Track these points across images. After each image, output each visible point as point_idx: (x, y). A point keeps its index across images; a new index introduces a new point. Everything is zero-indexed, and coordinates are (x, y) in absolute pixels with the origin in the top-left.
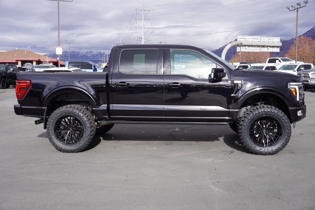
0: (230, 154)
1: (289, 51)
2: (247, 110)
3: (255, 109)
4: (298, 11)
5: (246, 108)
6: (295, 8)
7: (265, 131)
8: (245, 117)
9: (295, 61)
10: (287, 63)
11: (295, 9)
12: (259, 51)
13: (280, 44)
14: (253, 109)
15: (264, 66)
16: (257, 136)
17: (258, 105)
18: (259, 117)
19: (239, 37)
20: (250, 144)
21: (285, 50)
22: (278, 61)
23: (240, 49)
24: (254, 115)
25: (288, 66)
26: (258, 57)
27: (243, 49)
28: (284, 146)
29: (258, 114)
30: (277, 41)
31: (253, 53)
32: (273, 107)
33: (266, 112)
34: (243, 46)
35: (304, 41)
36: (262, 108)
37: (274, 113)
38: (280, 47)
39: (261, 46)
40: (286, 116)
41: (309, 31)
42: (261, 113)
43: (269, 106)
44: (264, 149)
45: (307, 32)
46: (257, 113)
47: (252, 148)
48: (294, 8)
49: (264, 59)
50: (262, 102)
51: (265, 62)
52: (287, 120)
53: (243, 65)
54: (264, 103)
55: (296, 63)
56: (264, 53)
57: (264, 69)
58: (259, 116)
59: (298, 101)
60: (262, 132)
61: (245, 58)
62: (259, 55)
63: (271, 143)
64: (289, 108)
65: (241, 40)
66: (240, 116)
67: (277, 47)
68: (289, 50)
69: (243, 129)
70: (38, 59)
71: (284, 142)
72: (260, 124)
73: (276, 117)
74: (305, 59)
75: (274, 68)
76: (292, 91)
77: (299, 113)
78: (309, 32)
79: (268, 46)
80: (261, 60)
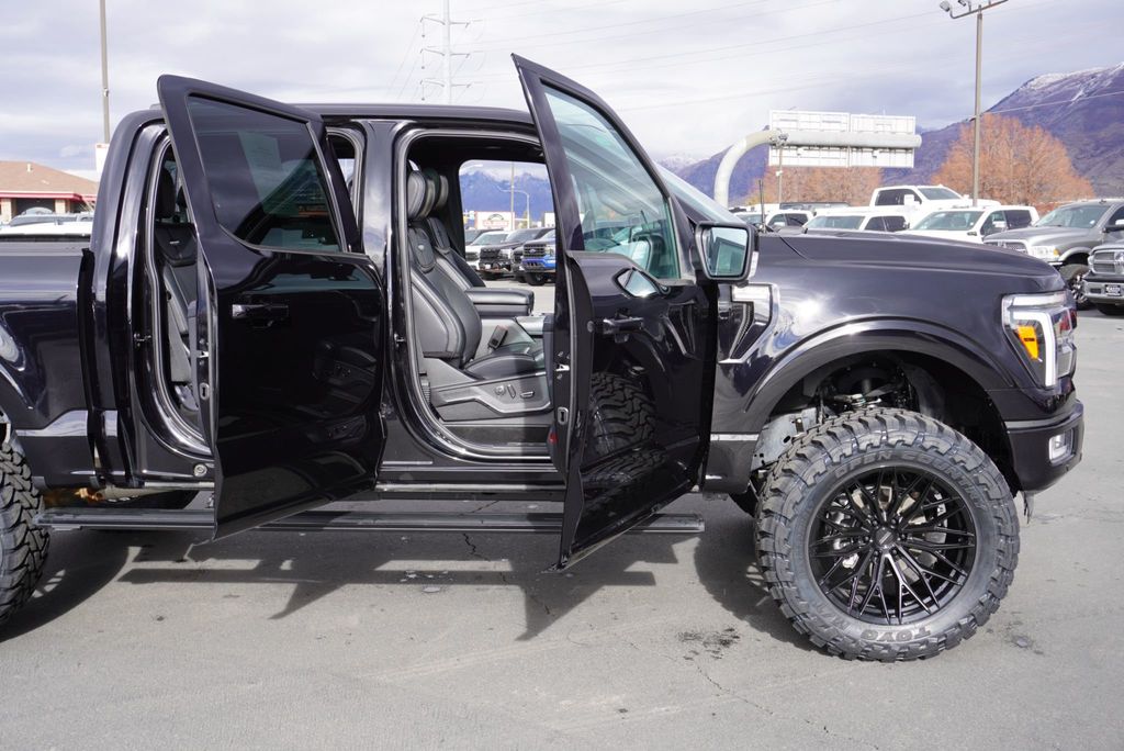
0: (716, 655)
1: (943, 164)
2: (800, 427)
3: (839, 431)
4: (980, 17)
5: (795, 421)
6: (970, 7)
7: (887, 542)
8: (790, 470)
9: (972, 197)
10: (946, 205)
11: (970, 12)
12: (843, 164)
13: (917, 141)
14: (829, 433)
15: (864, 217)
16: (850, 563)
17: (851, 408)
18: (855, 474)
19: (775, 117)
20: (813, 610)
21: (929, 162)
22: (913, 196)
23: (780, 157)
24: (834, 464)
25: (950, 215)
26: (839, 187)
27: (791, 158)
28: (979, 618)
29: (855, 461)
30: (904, 129)
31: (824, 170)
32: (929, 421)
33: (892, 446)
34: (789, 145)
35: (994, 132)
36: (875, 427)
37: (932, 451)
38: (916, 148)
39: (852, 147)
40: (993, 468)
41: (1007, 98)
42: (869, 457)
43: (909, 416)
44: (884, 633)
45: (1001, 102)
46: (848, 451)
47: (826, 626)
48: (967, 6)
49: (861, 194)
50: (873, 388)
51: (865, 203)
52: (999, 488)
53: (790, 211)
54: (881, 397)
55: (974, 204)
56: (859, 170)
57: (862, 228)
58: (857, 468)
59: (1050, 389)
60: (875, 546)
61: (796, 188)
62: (843, 178)
63: (917, 602)
64: (1009, 425)
65: (782, 125)
66: (767, 459)
67: (907, 149)
68: (945, 162)
69: (781, 534)
70: (75, 195)
71: (985, 598)
72: (861, 505)
73: (942, 472)
74: (996, 193)
75: (897, 223)
76: (1022, 336)
77: (1056, 450)
78: (1007, 102)
79: (875, 148)
80: (849, 197)
